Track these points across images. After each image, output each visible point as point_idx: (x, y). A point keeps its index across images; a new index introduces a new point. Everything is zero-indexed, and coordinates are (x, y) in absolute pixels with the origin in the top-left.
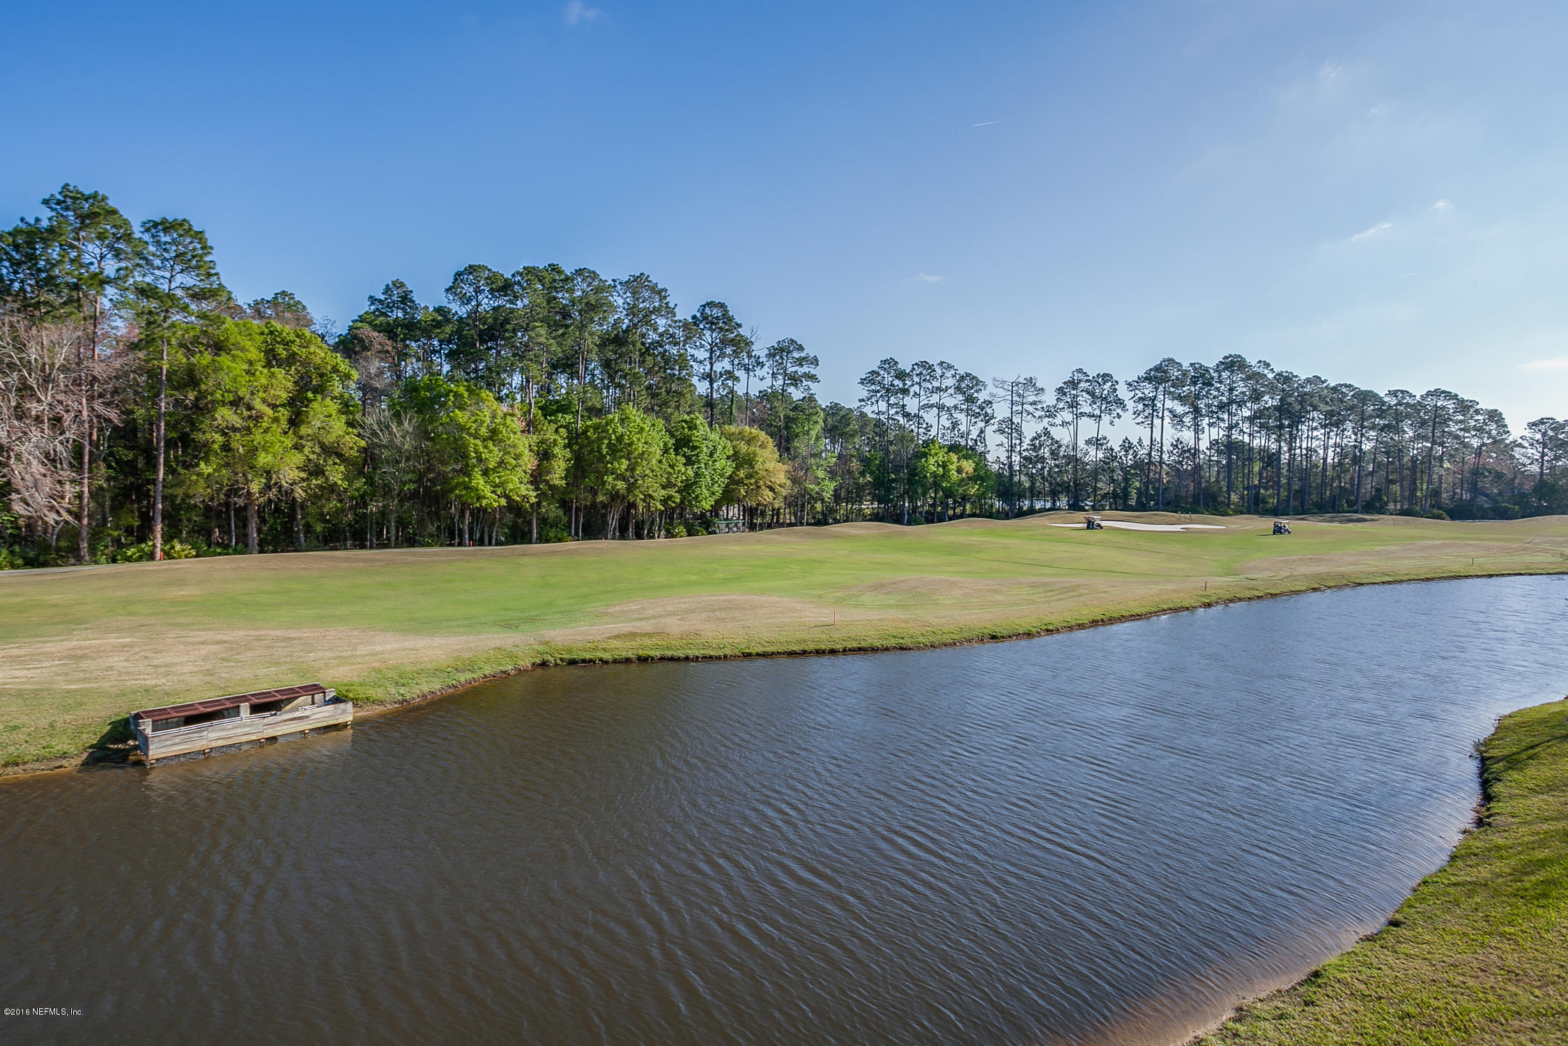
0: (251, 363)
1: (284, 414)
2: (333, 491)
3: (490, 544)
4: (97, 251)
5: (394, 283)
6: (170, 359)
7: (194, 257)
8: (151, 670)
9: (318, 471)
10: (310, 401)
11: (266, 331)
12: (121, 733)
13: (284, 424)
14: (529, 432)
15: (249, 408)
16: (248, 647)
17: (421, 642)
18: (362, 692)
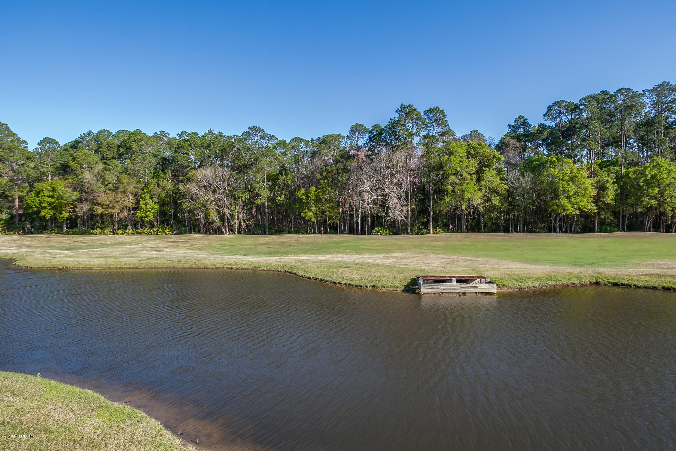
0: (461, 158)
1: (475, 177)
2: (495, 208)
3: (571, 232)
4: (411, 125)
5: (519, 117)
6: (434, 159)
7: (440, 120)
8: (424, 264)
9: (488, 200)
10: (484, 171)
11: (467, 145)
12: (414, 283)
13: (475, 181)
14: (591, 177)
15: (462, 176)
16: (457, 261)
17: (530, 267)
18: (502, 282)
